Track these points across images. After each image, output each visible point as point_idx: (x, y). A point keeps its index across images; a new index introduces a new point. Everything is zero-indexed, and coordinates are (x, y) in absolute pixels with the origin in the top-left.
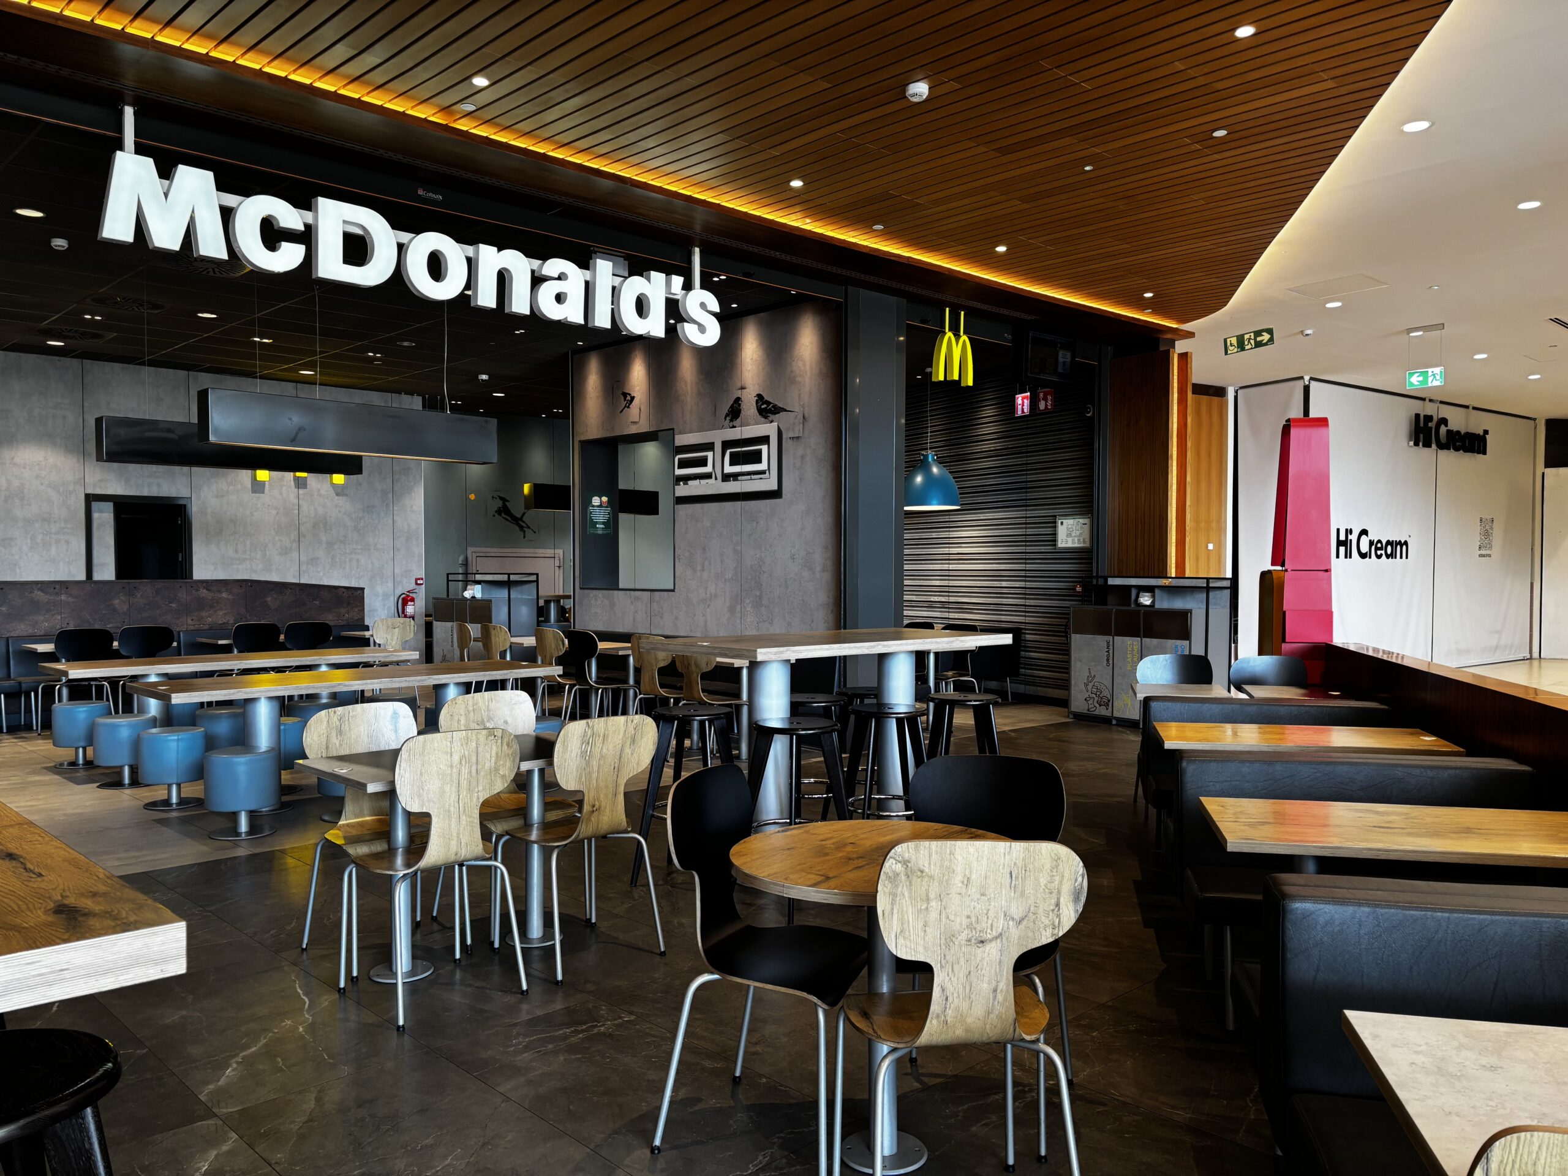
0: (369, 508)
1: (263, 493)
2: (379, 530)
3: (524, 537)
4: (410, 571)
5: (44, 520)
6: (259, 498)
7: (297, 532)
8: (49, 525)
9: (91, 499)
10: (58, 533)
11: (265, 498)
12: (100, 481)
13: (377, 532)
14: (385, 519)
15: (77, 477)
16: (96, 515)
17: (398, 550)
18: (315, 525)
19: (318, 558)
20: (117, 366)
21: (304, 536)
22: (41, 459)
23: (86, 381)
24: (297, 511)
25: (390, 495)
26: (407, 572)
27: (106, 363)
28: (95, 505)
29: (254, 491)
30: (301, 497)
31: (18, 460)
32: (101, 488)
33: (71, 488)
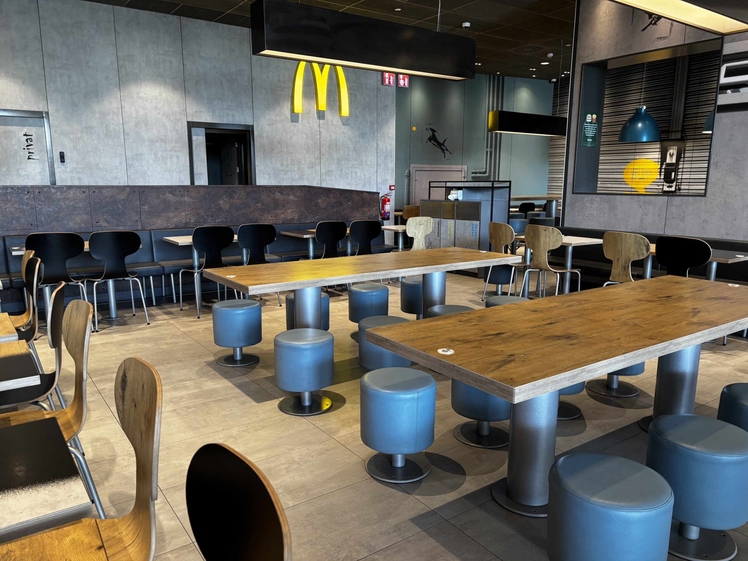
0: (362, 135)
1: (298, 122)
2: (368, 151)
3: (444, 157)
4: (387, 180)
5: (162, 140)
6: (295, 126)
7: (319, 152)
8: (165, 145)
9: (191, 125)
10: (171, 150)
11: (299, 125)
12: (196, 112)
13: (367, 152)
14: (372, 143)
15: (181, 109)
16: (194, 138)
17: (380, 165)
18: (330, 147)
19: (332, 171)
20: (204, 23)
21: (323, 155)
22: (157, 94)
23: (183, 34)
24: (319, 136)
25: (376, 126)
26: (385, 181)
27: (196, 20)
28: (194, 130)
29: (292, 121)
30: (321, 125)
31: (142, 95)
32: (197, 117)
33: (178, 117)
